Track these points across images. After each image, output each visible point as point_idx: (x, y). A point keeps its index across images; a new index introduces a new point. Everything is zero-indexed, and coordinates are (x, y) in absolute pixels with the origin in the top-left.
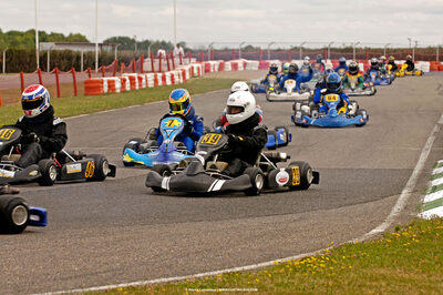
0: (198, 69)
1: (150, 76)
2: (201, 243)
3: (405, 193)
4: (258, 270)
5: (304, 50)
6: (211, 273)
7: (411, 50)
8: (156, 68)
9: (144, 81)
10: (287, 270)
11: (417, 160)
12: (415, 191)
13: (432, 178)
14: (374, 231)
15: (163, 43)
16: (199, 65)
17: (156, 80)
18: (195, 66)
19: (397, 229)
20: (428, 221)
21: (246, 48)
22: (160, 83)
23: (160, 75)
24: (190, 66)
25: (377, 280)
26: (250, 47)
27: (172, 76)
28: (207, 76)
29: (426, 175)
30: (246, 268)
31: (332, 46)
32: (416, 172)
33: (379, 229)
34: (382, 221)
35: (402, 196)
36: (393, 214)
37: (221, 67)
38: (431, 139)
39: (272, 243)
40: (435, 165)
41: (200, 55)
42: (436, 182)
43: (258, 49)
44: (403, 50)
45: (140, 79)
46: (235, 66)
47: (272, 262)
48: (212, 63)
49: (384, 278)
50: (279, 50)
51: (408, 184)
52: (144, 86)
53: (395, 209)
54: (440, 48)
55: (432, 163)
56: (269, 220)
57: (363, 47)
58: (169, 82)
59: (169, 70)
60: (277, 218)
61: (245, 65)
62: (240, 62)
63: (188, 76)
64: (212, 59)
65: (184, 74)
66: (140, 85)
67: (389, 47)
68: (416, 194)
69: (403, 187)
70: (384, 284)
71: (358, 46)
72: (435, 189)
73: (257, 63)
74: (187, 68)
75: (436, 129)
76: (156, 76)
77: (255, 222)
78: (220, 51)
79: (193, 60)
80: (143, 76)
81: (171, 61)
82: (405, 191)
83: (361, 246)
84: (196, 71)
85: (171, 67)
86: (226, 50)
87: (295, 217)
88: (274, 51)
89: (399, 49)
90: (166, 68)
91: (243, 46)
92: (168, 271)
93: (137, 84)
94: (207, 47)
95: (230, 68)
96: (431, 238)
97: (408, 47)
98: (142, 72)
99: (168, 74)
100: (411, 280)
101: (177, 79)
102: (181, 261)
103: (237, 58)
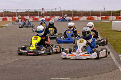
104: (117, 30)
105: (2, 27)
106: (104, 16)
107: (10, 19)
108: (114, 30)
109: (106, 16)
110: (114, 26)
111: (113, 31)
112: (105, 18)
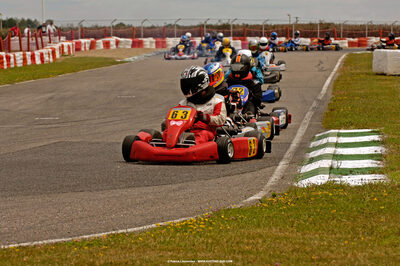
0: (69, 47)
1: (19, 55)
2: (84, 210)
3: (282, 165)
4: (141, 232)
5: (178, 27)
6: (97, 235)
7: (291, 26)
8: (25, 46)
9: (12, 60)
10: (168, 231)
11: (295, 134)
12: (292, 163)
13: (310, 150)
14: (252, 198)
15: (29, 21)
16: (70, 44)
17: (25, 59)
18: (66, 44)
19: (274, 196)
20: (303, 189)
21: (117, 26)
22: (29, 62)
23: (29, 54)
24: (59, 44)
25: (254, 238)
26: (122, 24)
27: (42, 54)
28: (78, 55)
29: (304, 148)
30: (129, 230)
31: (209, 23)
32: (294, 145)
33: (257, 197)
34: (260, 190)
35: (279, 167)
36: (269, 183)
37: (93, 46)
38: (309, 114)
39: (153, 209)
40: (313, 139)
41: (70, 34)
42: (313, 154)
43: (130, 27)
44: (282, 26)
45: (8, 58)
46: (107, 45)
47: (154, 225)
48: (83, 41)
49: (261, 236)
50: (153, 27)
51: (286, 156)
52: (12, 66)
53: (273, 179)
54: (321, 24)
55: (310, 136)
56: (149, 189)
57: (241, 24)
58: (38, 62)
59: (38, 49)
60: (156, 188)
61: (117, 43)
62: (113, 40)
63: (58, 55)
64: (82, 38)
65: (54, 52)
66: (8, 65)
67: (268, 23)
68: (294, 165)
69: (280, 159)
70: (260, 241)
71: (235, 23)
72: (312, 160)
73: (130, 40)
74: (57, 46)
75: (314, 104)
76: (24, 55)
77: (135, 191)
78: (91, 29)
79: (63, 38)
80: (11, 55)
81: (39, 39)
82: (282, 163)
83: (239, 210)
84: (66, 50)
85: (40, 46)
86: (97, 27)
87: (174, 187)
88: (148, 28)
89: (278, 26)
90: (35, 47)
91: (115, 24)
92: (55, 234)
93: (5, 63)
94: (75, 25)
95: (102, 46)
96: (307, 203)
97: (288, 23)
98: (10, 51)
99: (37, 53)
100: (286, 238)
101: (46, 58)
102: (66, 225)
103: (109, 36)
104: (385, 72)
105: (118, 63)
106: (356, 40)
107: (151, 42)
108: (380, 71)
109: (362, 39)
110: (380, 61)
111: (377, 74)
112: (359, 44)
